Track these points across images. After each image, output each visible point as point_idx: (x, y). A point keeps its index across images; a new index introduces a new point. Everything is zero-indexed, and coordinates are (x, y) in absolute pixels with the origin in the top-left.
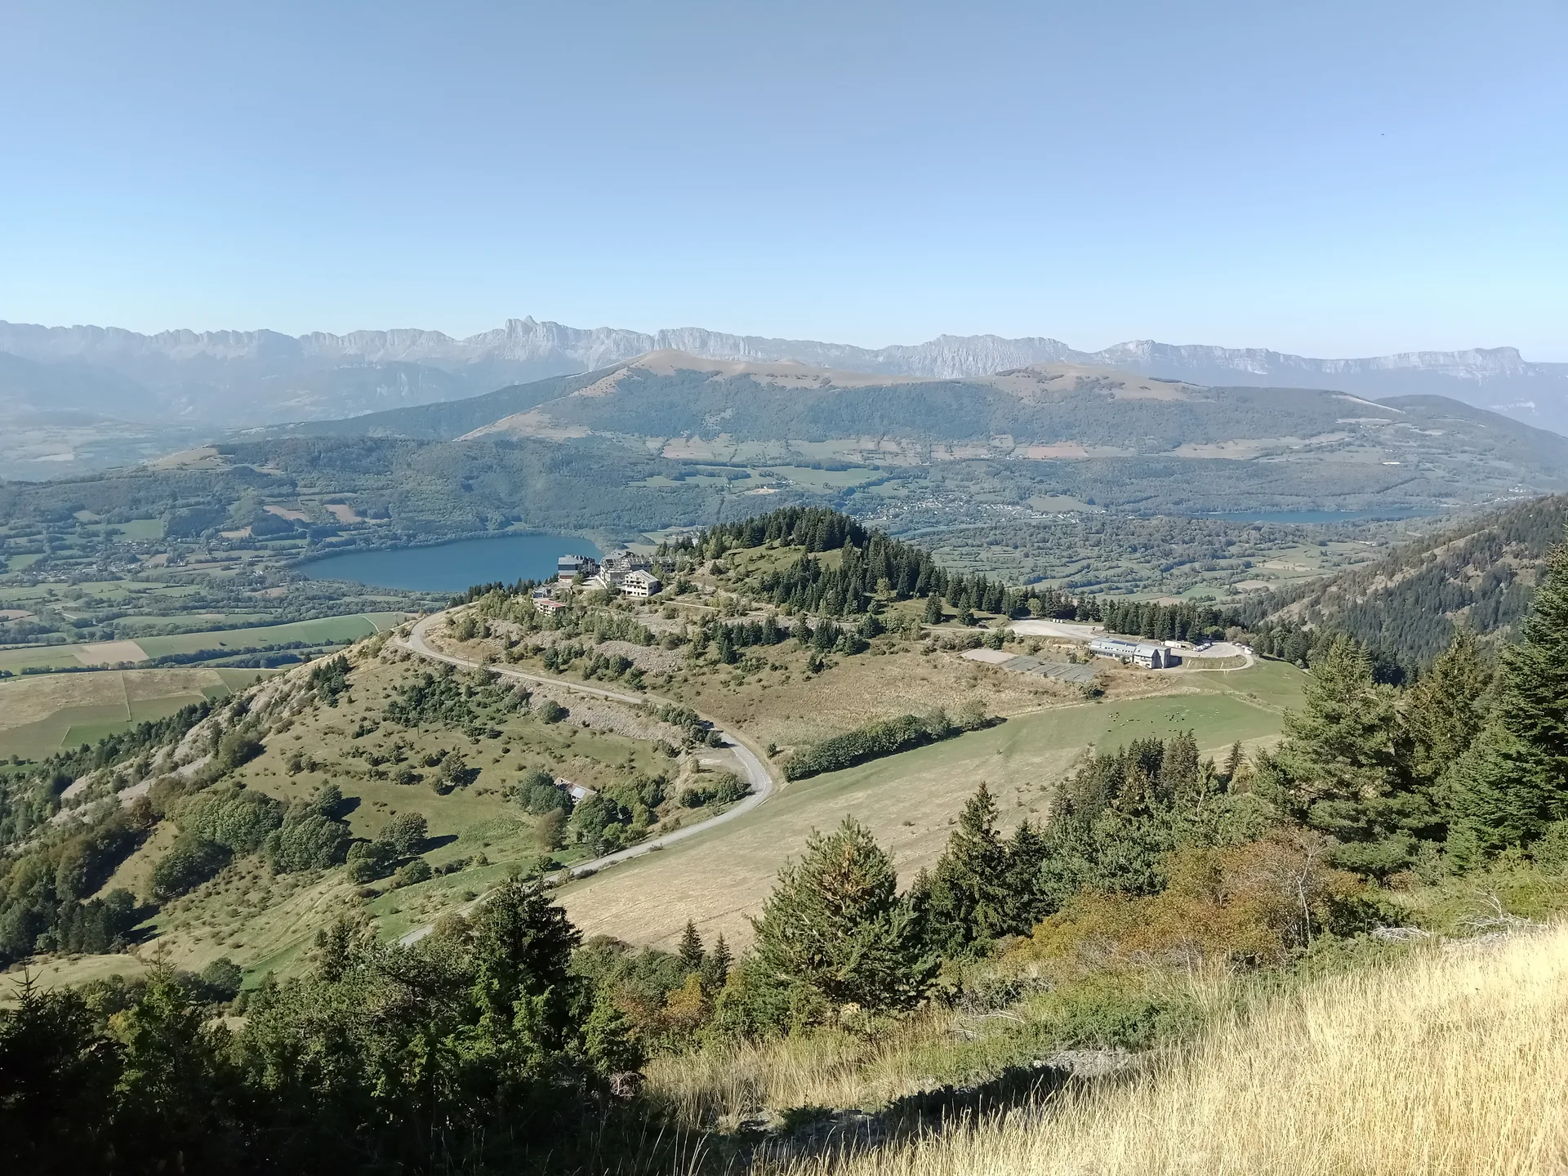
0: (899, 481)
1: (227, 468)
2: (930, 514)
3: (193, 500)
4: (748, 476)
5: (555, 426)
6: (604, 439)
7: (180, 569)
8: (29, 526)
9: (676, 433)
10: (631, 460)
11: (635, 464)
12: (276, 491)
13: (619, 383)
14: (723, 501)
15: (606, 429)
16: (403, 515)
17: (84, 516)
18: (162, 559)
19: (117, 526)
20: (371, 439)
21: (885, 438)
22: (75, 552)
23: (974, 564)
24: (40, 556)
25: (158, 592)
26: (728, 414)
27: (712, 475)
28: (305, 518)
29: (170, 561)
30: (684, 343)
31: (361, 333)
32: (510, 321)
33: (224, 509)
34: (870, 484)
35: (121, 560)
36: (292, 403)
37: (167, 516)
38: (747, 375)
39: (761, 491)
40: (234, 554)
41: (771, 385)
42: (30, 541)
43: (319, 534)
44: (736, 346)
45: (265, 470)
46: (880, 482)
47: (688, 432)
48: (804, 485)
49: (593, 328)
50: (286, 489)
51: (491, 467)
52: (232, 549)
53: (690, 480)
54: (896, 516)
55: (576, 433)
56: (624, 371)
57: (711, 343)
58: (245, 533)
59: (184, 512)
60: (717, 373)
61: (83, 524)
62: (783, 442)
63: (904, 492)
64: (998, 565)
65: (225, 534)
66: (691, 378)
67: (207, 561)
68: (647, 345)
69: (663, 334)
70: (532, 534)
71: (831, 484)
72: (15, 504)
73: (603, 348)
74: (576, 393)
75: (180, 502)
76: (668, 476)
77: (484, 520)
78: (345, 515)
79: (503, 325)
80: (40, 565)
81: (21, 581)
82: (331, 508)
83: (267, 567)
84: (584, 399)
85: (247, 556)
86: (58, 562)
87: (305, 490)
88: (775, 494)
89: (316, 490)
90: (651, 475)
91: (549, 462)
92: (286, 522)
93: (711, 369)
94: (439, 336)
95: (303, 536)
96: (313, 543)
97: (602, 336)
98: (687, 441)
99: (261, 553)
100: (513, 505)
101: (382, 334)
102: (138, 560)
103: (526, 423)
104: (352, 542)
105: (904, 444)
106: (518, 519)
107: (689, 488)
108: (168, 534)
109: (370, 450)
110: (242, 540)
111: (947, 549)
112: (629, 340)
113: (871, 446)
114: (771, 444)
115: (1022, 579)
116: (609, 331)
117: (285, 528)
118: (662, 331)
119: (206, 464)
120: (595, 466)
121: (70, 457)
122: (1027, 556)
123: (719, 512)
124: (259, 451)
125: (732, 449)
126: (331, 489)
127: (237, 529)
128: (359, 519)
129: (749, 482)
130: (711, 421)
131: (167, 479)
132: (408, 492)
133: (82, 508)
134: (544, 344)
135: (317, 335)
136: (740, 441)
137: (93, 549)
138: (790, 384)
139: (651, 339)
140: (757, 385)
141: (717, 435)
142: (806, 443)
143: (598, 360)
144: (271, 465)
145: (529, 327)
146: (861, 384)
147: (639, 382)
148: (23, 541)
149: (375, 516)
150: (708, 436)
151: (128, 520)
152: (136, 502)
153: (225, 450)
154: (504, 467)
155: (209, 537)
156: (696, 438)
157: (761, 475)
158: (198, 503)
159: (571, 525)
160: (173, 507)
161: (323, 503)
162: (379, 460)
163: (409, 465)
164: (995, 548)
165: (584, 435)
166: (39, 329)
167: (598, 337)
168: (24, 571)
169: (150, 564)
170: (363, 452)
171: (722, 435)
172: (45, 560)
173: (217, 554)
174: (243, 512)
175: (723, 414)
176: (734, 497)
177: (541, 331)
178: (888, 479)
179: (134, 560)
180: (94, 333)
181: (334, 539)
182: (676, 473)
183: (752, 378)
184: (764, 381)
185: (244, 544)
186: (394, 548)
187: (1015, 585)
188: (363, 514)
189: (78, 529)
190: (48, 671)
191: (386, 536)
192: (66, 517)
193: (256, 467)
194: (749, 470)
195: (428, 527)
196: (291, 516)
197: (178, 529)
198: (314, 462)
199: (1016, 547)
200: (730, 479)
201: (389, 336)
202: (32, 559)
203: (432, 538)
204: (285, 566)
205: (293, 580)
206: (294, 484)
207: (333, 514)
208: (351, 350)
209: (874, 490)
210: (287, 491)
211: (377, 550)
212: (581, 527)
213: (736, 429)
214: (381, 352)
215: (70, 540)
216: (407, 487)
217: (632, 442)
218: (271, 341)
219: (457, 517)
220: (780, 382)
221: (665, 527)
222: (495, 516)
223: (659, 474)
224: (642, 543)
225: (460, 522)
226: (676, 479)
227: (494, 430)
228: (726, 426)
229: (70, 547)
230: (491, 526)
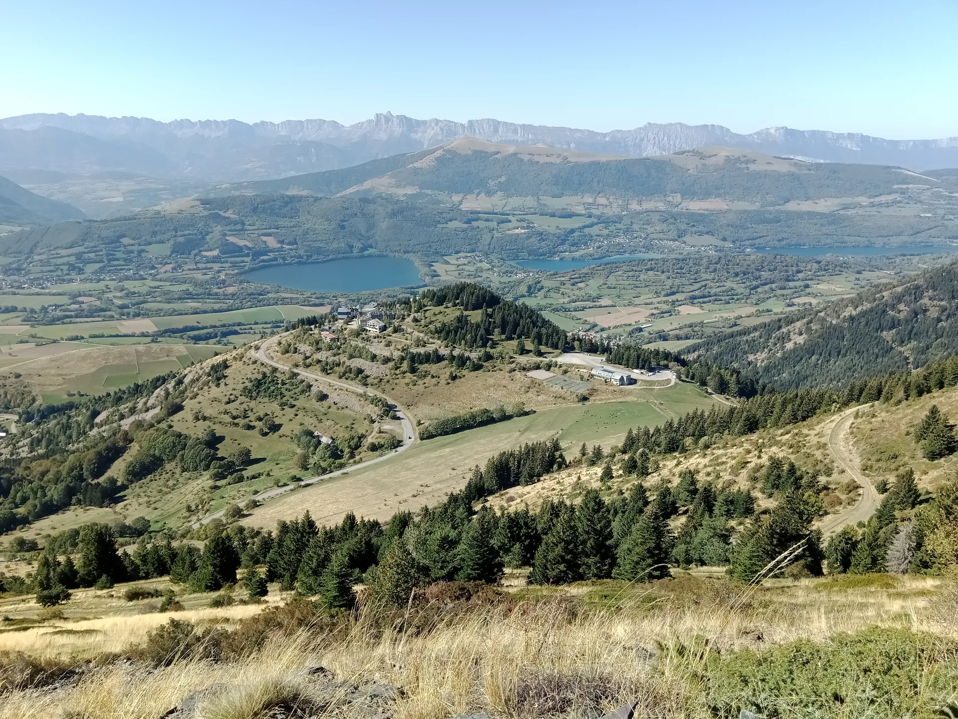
0: (603, 225)
1: (206, 213)
2: (621, 246)
3: (186, 232)
4: (510, 221)
5: (398, 186)
6: (427, 195)
7: (178, 274)
8: (95, 247)
9: (470, 192)
10: (439, 211)
11: (441, 213)
12: (233, 228)
13: (438, 159)
14: (493, 237)
15: (428, 188)
16: (305, 243)
17: (125, 241)
18: (169, 267)
19: (144, 247)
20: (287, 196)
21: (600, 195)
22: (121, 262)
23: (635, 282)
24: (102, 265)
25: (166, 288)
26: (503, 179)
27: (487, 220)
28: (249, 244)
29: (174, 269)
30: (483, 129)
31: (289, 122)
32: (377, 114)
33: (204, 238)
34: (584, 227)
35: (146, 267)
36: (249, 166)
37: (172, 242)
38: (515, 154)
39: (517, 231)
40: (209, 265)
41: (530, 160)
42: (96, 255)
43: (257, 254)
44: (515, 131)
45: (227, 215)
46: (591, 225)
47: (478, 190)
48: (543, 227)
49: (427, 118)
50: (239, 227)
51: (356, 214)
52: (208, 262)
53: (474, 224)
54: (599, 247)
55: (410, 191)
56: (440, 152)
57: (500, 129)
58: (215, 253)
59: (181, 239)
60: (497, 153)
61: (125, 246)
62: (536, 197)
63: (606, 232)
64: (650, 283)
65: (204, 253)
66: (481, 156)
67: (194, 269)
68: (460, 131)
69: (471, 122)
70: (379, 256)
71: (561, 227)
72: (87, 234)
73: (433, 132)
74: (411, 165)
75: (179, 233)
76: (460, 221)
77: (351, 247)
78: (272, 242)
79: (372, 117)
80: (102, 269)
81: (91, 280)
82: (264, 238)
83: (227, 274)
84: (416, 169)
85: (216, 266)
86: (111, 268)
87: (249, 227)
88: (525, 233)
89: (256, 227)
90: (451, 220)
91: (390, 211)
92: (238, 246)
93: (493, 149)
94: (335, 124)
95: (247, 255)
96: (253, 260)
97: (433, 124)
98: (477, 196)
99: (224, 265)
100: (369, 238)
101: (301, 122)
102: (156, 268)
103: (381, 184)
104: (275, 259)
105: (611, 200)
106: (371, 247)
107: (473, 229)
108: (172, 252)
109: (287, 203)
110: (214, 257)
111: (620, 273)
112: (450, 128)
113: (590, 200)
114: (528, 199)
115: (663, 293)
116: (437, 121)
117: (238, 250)
118: (470, 121)
119: (194, 210)
120: (417, 215)
121: (121, 199)
122: (669, 278)
123: (490, 244)
124: (225, 203)
125: (504, 202)
126: (264, 227)
127: (211, 250)
128: (279, 245)
129: (510, 225)
130: (492, 183)
131: (171, 219)
132: (308, 229)
133: (124, 236)
134: (398, 130)
135: (263, 122)
136: (509, 196)
137: (131, 261)
138: (542, 160)
139: (463, 126)
140: (522, 160)
141: (495, 192)
142: (549, 198)
143: (430, 139)
144: (230, 211)
145: (388, 118)
146: (586, 160)
147: (449, 158)
148: (92, 255)
149: (289, 244)
150: (490, 193)
151: (150, 244)
152: (154, 233)
153: (205, 202)
154: (364, 215)
155: (196, 255)
156: (483, 194)
157: (517, 221)
158: (190, 234)
159: (402, 251)
160: (175, 236)
161: (259, 235)
162: (292, 209)
163: (309, 212)
164: (650, 273)
165: (415, 192)
166: (103, 118)
167: (430, 125)
168: (93, 273)
169: (162, 270)
170: (282, 204)
171: (499, 192)
172: (104, 267)
173: (200, 265)
174: (214, 240)
175: (499, 179)
176: (500, 235)
177: (396, 121)
178: (597, 224)
179: (153, 268)
180: (133, 122)
181: (267, 257)
182: (465, 219)
183: (519, 156)
184: (526, 158)
185: (215, 260)
186: (299, 263)
187: (659, 297)
188: (282, 242)
189: (122, 249)
190: (103, 336)
191: (295, 256)
192: (117, 240)
193: (221, 213)
194: (510, 218)
195: (319, 251)
196: (241, 243)
197: (179, 250)
198: (255, 210)
199: (663, 272)
200: (498, 223)
201: (305, 124)
202: (97, 266)
203: (321, 258)
204: (237, 273)
205: (241, 282)
206: (243, 224)
207: (265, 242)
208: (283, 133)
209: (587, 230)
210: (240, 228)
211: (289, 264)
212: (408, 252)
213: (507, 189)
214: (301, 134)
215: (119, 255)
216: (307, 226)
217: (442, 196)
218: (236, 126)
219: (335, 245)
220: (536, 158)
221: (457, 253)
222: (358, 245)
223: (456, 220)
224: (442, 263)
225: (338, 248)
226: (466, 223)
227: (362, 188)
228: (501, 187)
229: (118, 260)
230: (355, 251)
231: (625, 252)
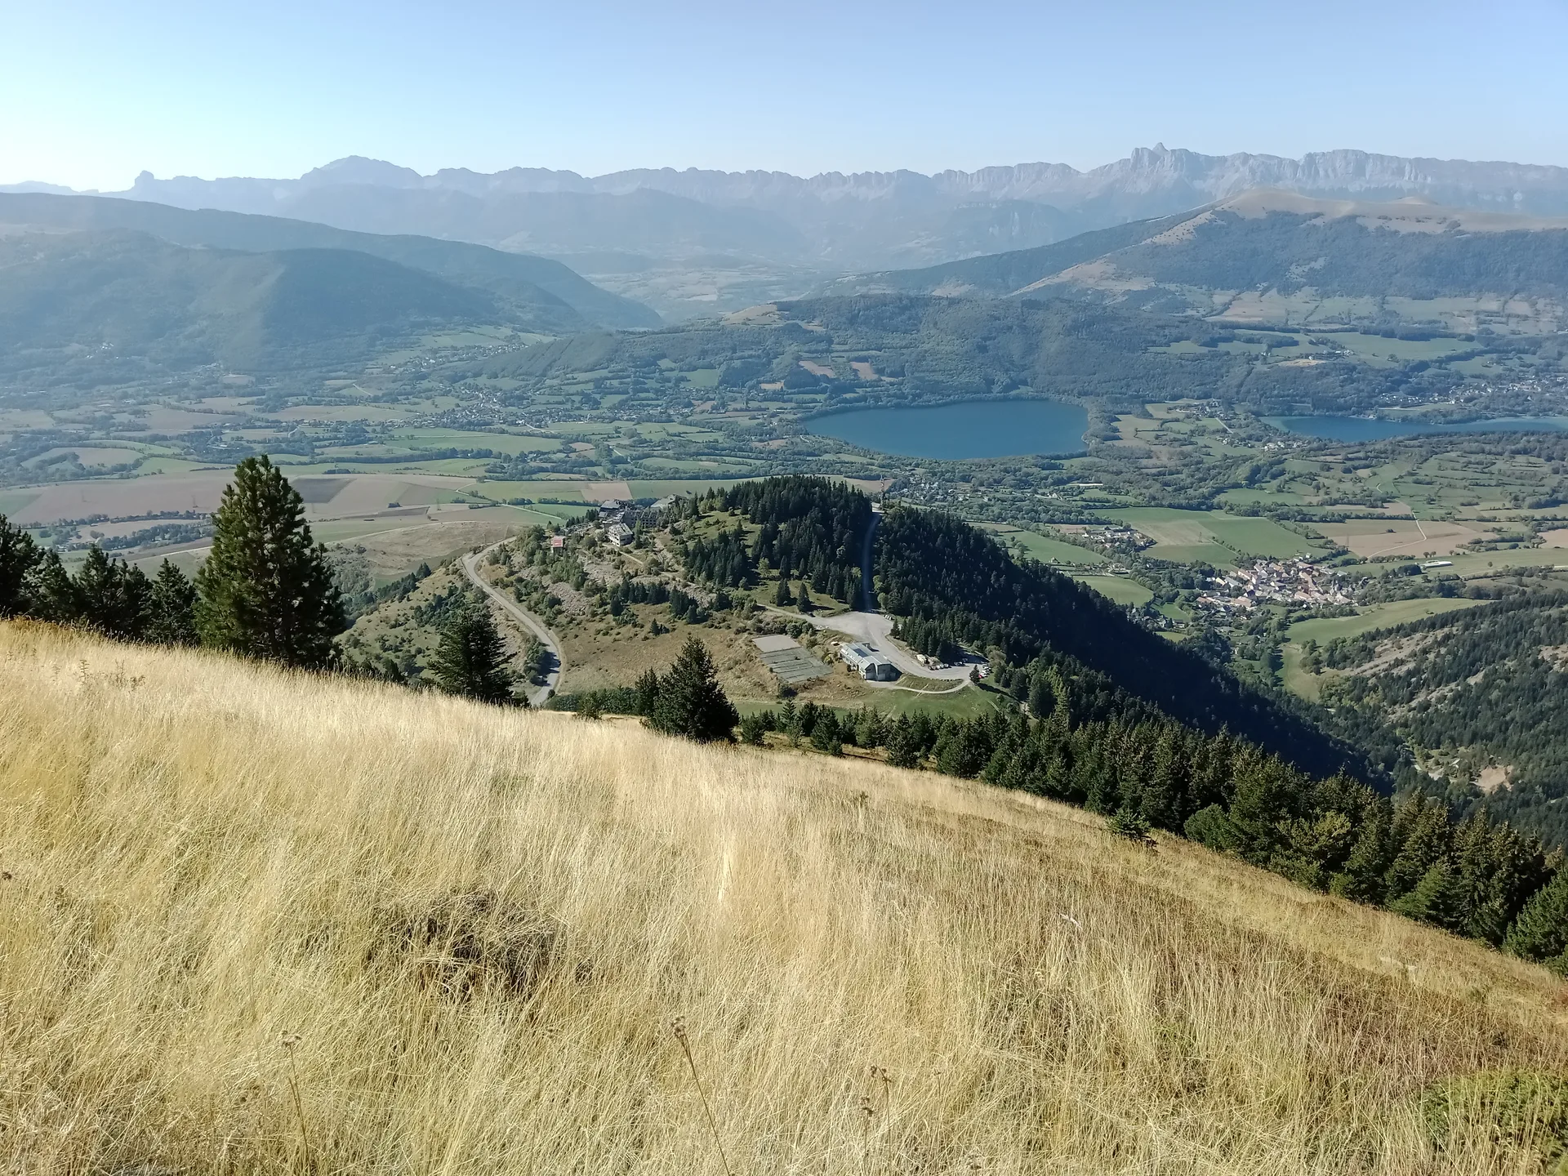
0: (1495, 356)
1: (781, 324)
2: (1520, 399)
3: (746, 353)
4: (1296, 343)
5: (1119, 277)
6: (1170, 292)
7: (718, 417)
8: (622, 370)
9: (1251, 286)
10: (1160, 323)
11: (1163, 327)
12: (813, 348)
13: (1199, 229)
14: (1249, 373)
15: (1171, 281)
16: (916, 374)
17: (664, 363)
18: (708, 405)
19: (684, 374)
20: (908, 298)
21: (1517, 297)
22: (651, 395)
23: (1476, 476)
24: (624, 397)
25: (690, 437)
26: (1319, 264)
27: (1250, 341)
28: (831, 374)
29: (714, 408)
31: (990, 169)
32: (1137, 150)
33: (769, 362)
34: (1451, 359)
35: (679, 404)
36: (911, 245)
37: (724, 367)
38: (1352, 218)
39: (1302, 362)
40: (764, 405)
41: (1380, 229)
42: (621, 383)
43: (839, 389)
44: (1400, 172)
45: (810, 327)
46: (1467, 357)
47: (1265, 284)
48: (1363, 357)
49: (1227, 153)
50: (823, 346)
51: (1011, 328)
52: (765, 400)
53: (1223, 347)
54: (1468, 400)
55: (1137, 285)
56: (1207, 215)
57: (1369, 168)
58: (778, 386)
59: (737, 363)
60: (1317, 215)
61: (661, 371)
62: (1378, 298)
63: (1498, 369)
64: (1512, 480)
65: (764, 386)
66: (1284, 222)
67: (742, 410)
69: (1311, 158)
70: (1033, 399)
71: (1399, 356)
72: (617, 351)
73: (1237, 176)
74: (1149, 241)
75: (739, 354)
76: (1196, 341)
77: (990, 383)
78: (866, 371)
79: (1128, 155)
80: (621, 405)
81: (604, 418)
82: (855, 365)
83: (781, 420)
84: (1155, 246)
85: (773, 407)
86: (635, 403)
87: (838, 347)
88: (1317, 367)
89: (846, 347)
90: (1177, 340)
91: (1070, 322)
92: (814, 376)
93: (1311, 210)
94: (1065, 169)
95: (823, 391)
96: (831, 398)
97: (1237, 163)
98: (1262, 296)
99: (785, 405)
100: (1024, 368)
101: (1008, 169)
102: (692, 405)
103: (1090, 275)
104: (864, 399)
105: (1540, 306)
106: (1025, 383)
107: (1214, 356)
108: (721, 383)
109: (905, 308)
110: (774, 392)
111: (1453, 455)
112: (1268, 168)
113: (1494, 306)
114: (1362, 301)
115: (1529, 500)
116: (1246, 157)
117: (810, 383)
118: (1310, 156)
119: (766, 320)
120: (1117, 329)
121: (714, 298)
122: (1556, 471)
123: (1241, 385)
124: (807, 309)
125: (1312, 306)
126: (860, 346)
127: (774, 381)
128: (875, 377)
129: (1294, 350)
130: (1296, 272)
131: (732, 332)
132: (926, 351)
133: (664, 356)
134: (1169, 174)
135: (949, 171)
136: (1325, 295)
137: (664, 393)
138: (1405, 228)
139: (1294, 164)
140: (1362, 229)
141: (1299, 287)
142: (1407, 300)
144: (816, 322)
145: (1156, 156)
146: (1500, 228)
147: (1222, 227)
148: (615, 383)
149: (891, 375)
150: (1287, 289)
151: (695, 369)
152: (704, 353)
153: (783, 307)
154: (1024, 329)
155: (751, 388)
156: (1274, 291)
157: (1311, 343)
158: (751, 356)
159: (1075, 392)
160: (732, 359)
161: (850, 360)
162: (909, 319)
163: (936, 324)
164: (1521, 459)
165: (1146, 288)
167: (1233, 165)
168: (610, 409)
169: (698, 410)
170: (897, 310)
171: (1307, 288)
172: (626, 400)
173: (752, 404)
174: (781, 366)
175: (1313, 264)
176: (1265, 368)
177: (1168, 160)
178: (1481, 353)
179: (689, 405)
180: (759, 177)
181: (848, 396)
182: (1207, 338)
183: (1359, 221)
184: (1372, 224)
185: (776, 397)
186: (898, 406)
187: (1518, 507)
188: (880, 372)
189: (657, 375)
191: (895, 395)
192: (652, 362)
193: (803, 324)
194: (1296, 337)
195: (935, 388)
196: (819, 371)
197: (732, 380)
198: (852, 320)
199: (1550, 459)
200: (1270, 347)
201: (1016, 171)
202: (619, 398)
203: (934, 399)
204: (800, 419)
205: (796, 433)
206: (830, 342)
207: (855, 371)
208: (978, 188)
209: (1454, 366)
210: (822, 347)
211: (884, 407)
212: (1086, 394)
213: (1322, 283)
214: (1006, 189)
215: (651, 384)
216: (926, 347)
217: (1194, 293)
218: (908, 181)
219: (964, 379)
220: (1393, 225)
221: (1175, 398)
222: (1002, 378)
223: (1187, 339)
224: (1138, 416)
225: (967, 383)
226: (1205, 344)
227: (1057, 280)
228: (1313, 279)
229: (647, 391)
230: (996, 389)
231: (1524, 412)
